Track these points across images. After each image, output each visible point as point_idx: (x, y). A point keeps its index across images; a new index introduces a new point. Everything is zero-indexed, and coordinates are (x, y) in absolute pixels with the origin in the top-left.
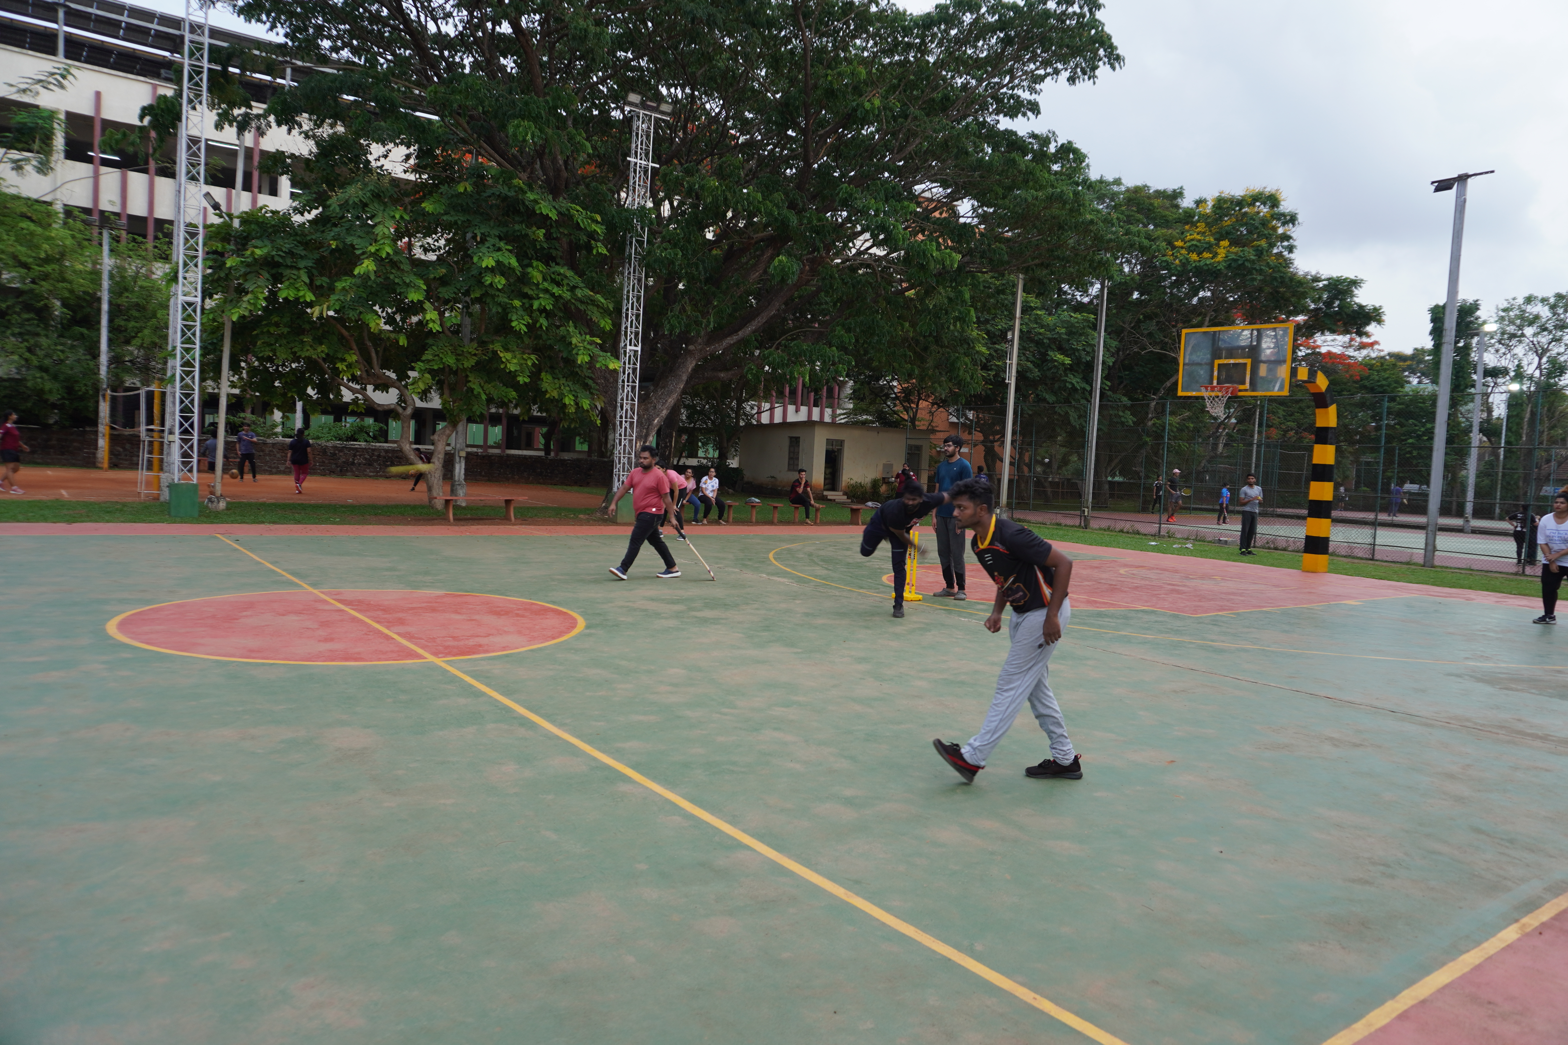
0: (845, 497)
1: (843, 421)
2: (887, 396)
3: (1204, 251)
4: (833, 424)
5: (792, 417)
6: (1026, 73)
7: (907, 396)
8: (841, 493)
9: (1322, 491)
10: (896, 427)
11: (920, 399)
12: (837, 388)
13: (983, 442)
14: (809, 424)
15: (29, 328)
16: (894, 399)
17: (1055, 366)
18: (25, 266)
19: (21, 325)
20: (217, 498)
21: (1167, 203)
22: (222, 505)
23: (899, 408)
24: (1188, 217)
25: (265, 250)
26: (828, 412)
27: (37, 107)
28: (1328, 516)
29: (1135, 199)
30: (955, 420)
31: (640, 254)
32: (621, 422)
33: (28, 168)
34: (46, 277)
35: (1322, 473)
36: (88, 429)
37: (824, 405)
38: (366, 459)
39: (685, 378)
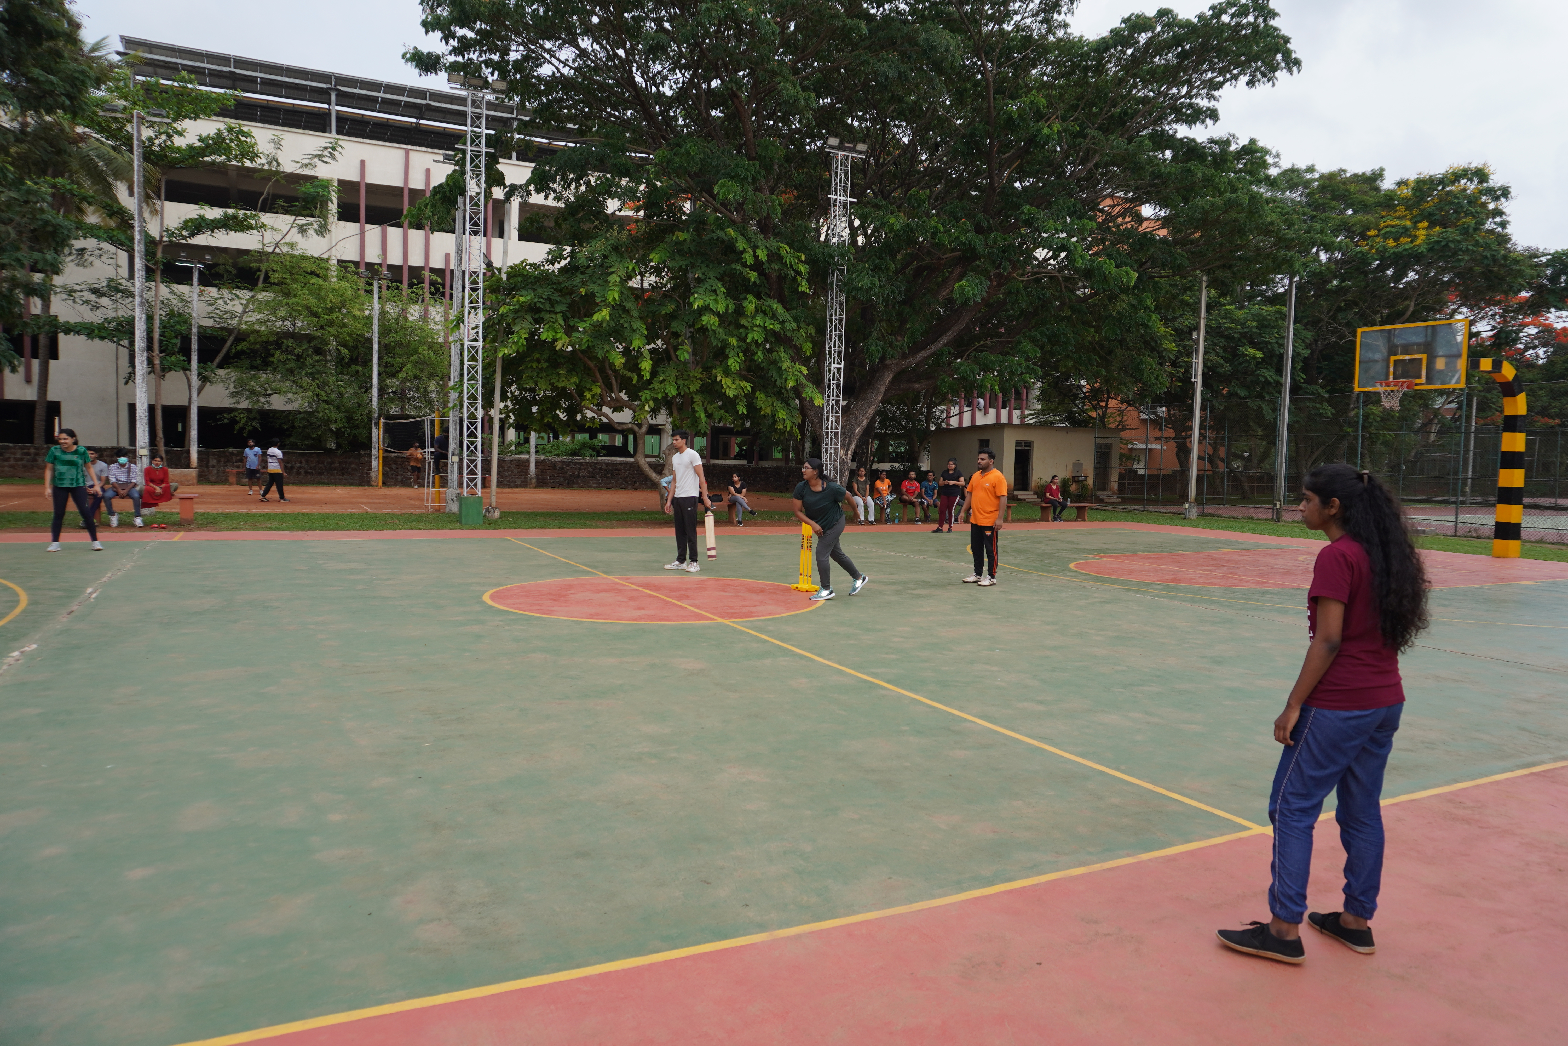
0: (1036, 497)
1: (1032, 422)
2: (1076, 396)
3: (1400, 237)
4: (1023, 426)
5: (981, 420)
6: (1203, 82)
7: (1095, 395)
8: (1031, 493)
9: (1514, 478)
10: (1086, 426)
11: (1109, 397)
12: (1025, 391)
13: (1174, 439)
14: (998, 426)
15: (318, 368)
16: (1082, 398)
17: (1247, 361)
18: (315, 315)
19: (313, 366)
20: (493, 508)
21: (1365, 187)
22: (497, 514)
23: (1088, 406)
24: (1389, 201)
25: (529, 298)
26: (1017, 413)
27: (317, 178)
28: (1519, 502)
29: (1329, 186)
30: (1144, 417)
31: (841, 281)
32: (827, 433)
33: (311, 232)
34: (330, 323)
35: (1511, 460)
36: (362, 452)
37: (1013, 405)
38: (589, 472)
39: (883, 390)
